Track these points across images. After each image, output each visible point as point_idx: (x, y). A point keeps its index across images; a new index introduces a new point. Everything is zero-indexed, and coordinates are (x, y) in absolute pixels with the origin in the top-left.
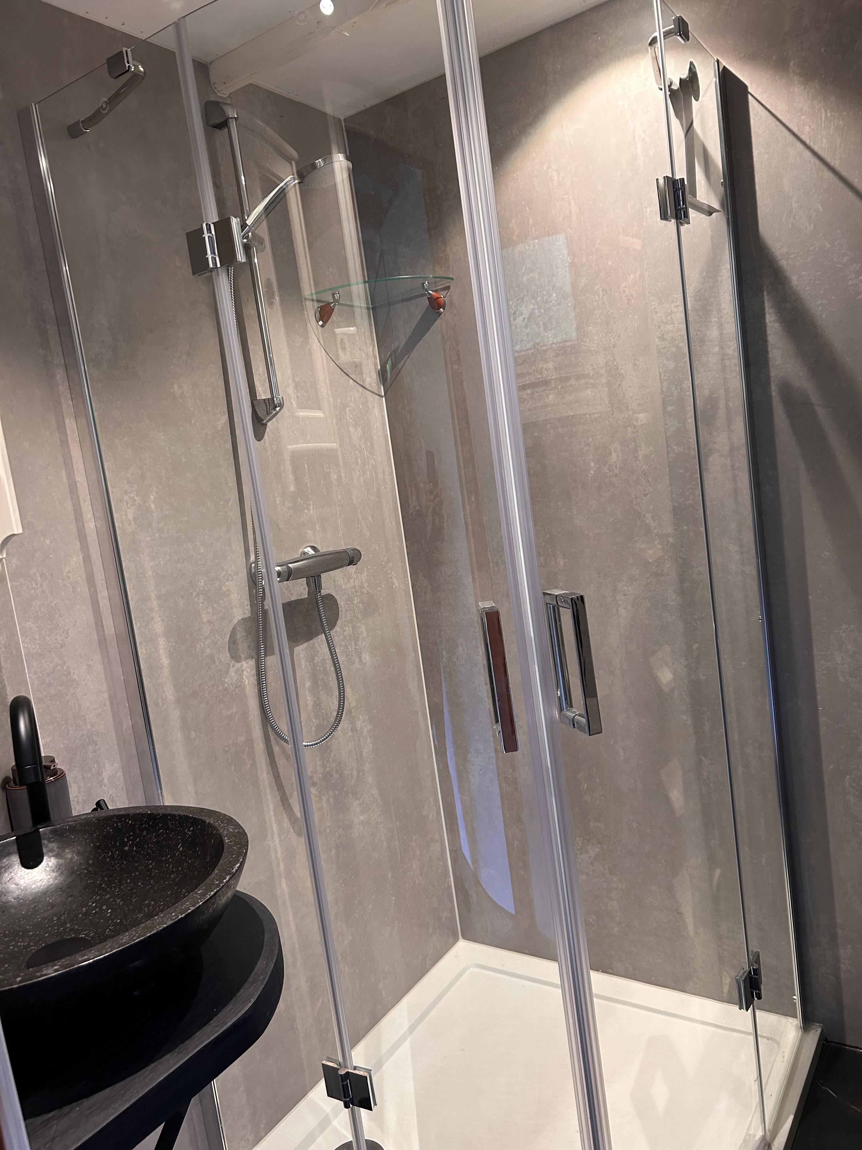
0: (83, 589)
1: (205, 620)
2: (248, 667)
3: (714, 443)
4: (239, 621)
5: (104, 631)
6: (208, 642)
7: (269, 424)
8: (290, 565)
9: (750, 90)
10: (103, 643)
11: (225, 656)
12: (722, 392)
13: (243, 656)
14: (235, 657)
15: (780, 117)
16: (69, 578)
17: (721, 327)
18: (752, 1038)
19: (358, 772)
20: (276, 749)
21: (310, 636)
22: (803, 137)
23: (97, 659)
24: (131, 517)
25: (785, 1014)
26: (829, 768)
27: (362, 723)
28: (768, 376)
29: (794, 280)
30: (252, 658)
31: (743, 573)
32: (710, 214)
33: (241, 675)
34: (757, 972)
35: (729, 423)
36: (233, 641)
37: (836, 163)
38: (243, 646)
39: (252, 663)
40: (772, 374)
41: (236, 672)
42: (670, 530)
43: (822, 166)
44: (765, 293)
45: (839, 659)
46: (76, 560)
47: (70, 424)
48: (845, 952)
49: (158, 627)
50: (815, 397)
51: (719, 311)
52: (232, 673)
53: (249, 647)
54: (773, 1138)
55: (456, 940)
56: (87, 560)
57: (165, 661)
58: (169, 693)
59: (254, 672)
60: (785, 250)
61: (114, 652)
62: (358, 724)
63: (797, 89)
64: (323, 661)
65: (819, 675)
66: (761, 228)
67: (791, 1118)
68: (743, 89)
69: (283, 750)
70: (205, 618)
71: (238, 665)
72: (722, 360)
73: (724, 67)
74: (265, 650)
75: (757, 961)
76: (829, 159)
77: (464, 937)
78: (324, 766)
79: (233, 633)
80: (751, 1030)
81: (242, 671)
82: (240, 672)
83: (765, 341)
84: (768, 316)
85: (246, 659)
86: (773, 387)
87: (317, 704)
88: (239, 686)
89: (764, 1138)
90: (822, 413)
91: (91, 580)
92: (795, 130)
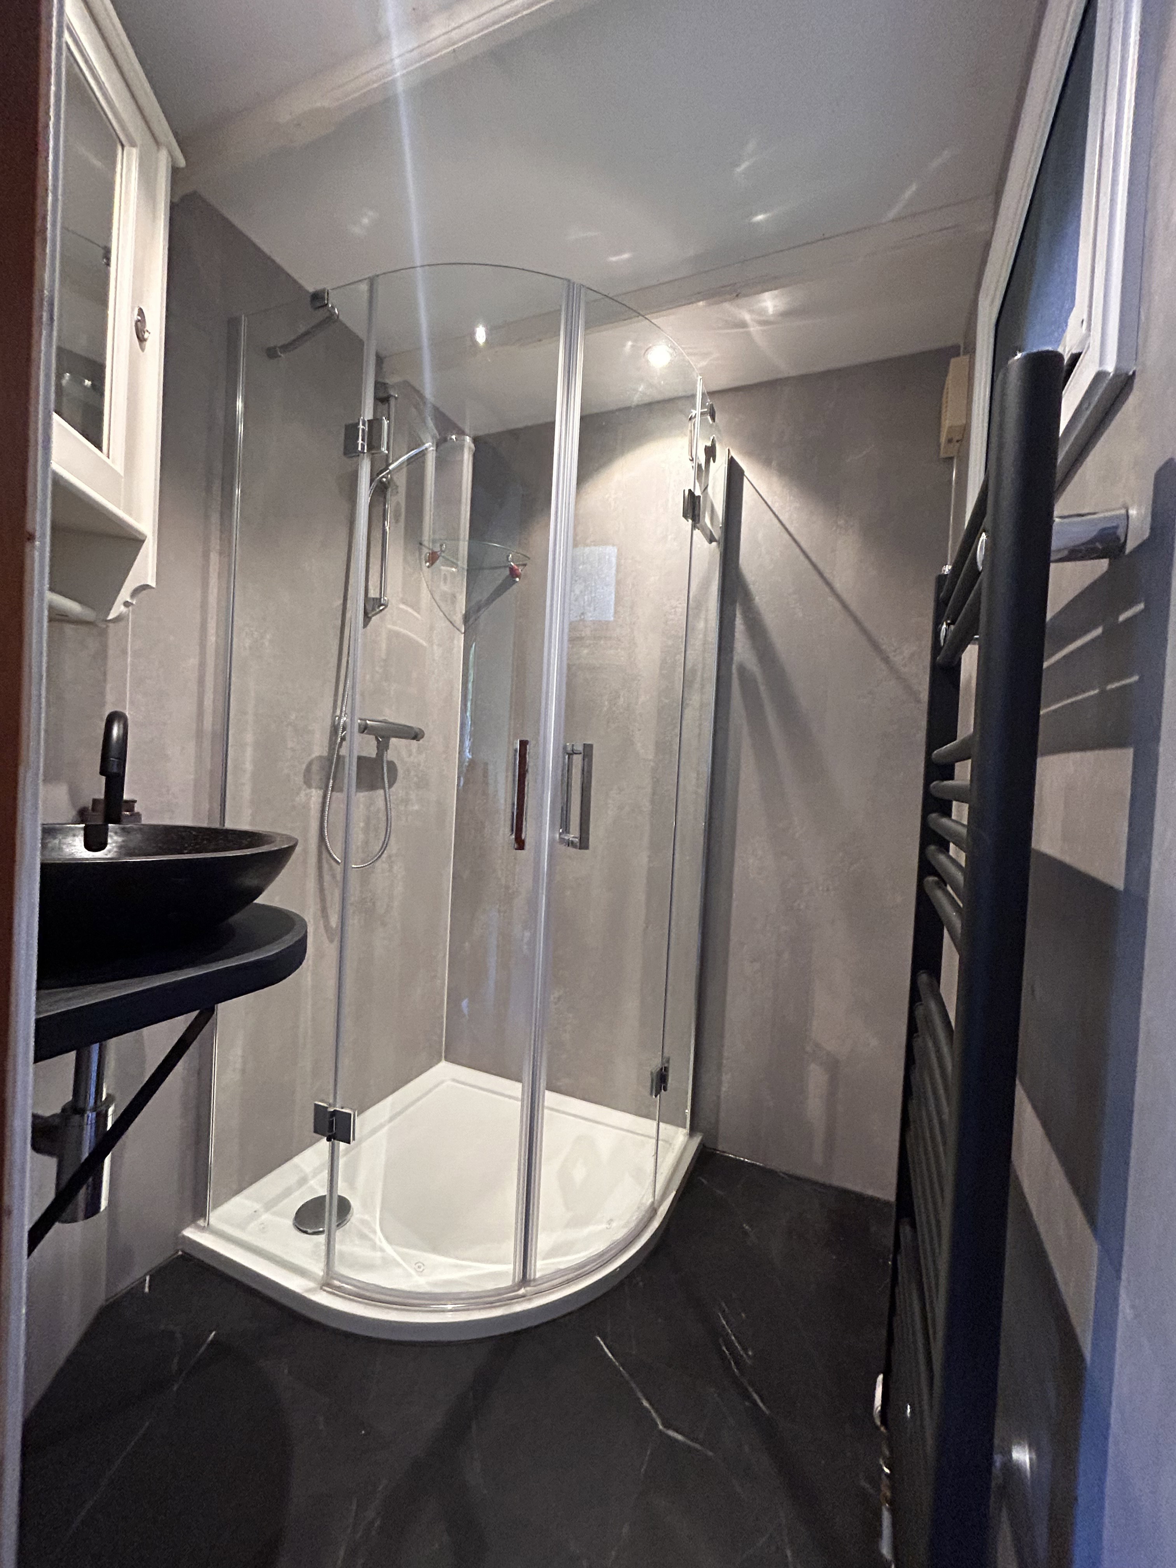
0: (193, 686)
1: (289, 746)
2: (316, 795)
3: (690, 700)
4: (317, 757)
5: (202, 725)
6: (287, 764)
7: (373, 618)
8: (368, 722)
9: (745, 473)
10: (199, 734)
11: (299, 780)
12: (700, 666)
13: (314, 785)
14: (308, 783)
15: (762, 495)
16: (183, 672)
17: (706, 620)
18: (654, 1141)
19: (388, 906)
20: (326, 867)
21: (372, 787)
22: (774, 509)
23: (191, 747)
24: (247, 645)
25: (678, 1125)
26: (734, 938)
27: (399, 868)
28: (732, 659)
29: (757, 599)
30: (321, 788)
31: (696, 793)
32: (711, 542)
33: (310, 799)
34: (666, 1069)
35: (703, 686)
36: (308, 770)
37: (792, 530)
38: (316, 778)
39: (321, 792)
40: (735, 658)
41: (306, 795)
42: (651, 757)
43: (784, 530)
44: (738, 605)
45: (751, 861)
46: (194, 661)
47: (214, 557)
48: (726, 1078)
49: (249, 738)
50: (759, 678)
51: (707, 611)
52: (302, 794)
53: (321, 779)
54: (659, 1206)
55: (439, 1061)
56: (202, 665)
57: (249, 766)
58: (247, 792)
59: (320, 800)
60: (753, 578)
61: (207, 744)
62: (395, 868)
63: (775, 479)
64: (378, 811)
65: (736, 870)
66: (741, 561)
67: (674, 1193)
68: (741, 473)
69: (331, 868)
70: (290, 744)
71: (308, 791)
72: (704, 644)
73: (732, 457)
74: (333, 787)
75: (668, 1061)
76: (788, 526)
77: (446, 1059)
78: (361, 892)
79: (310, 764)
80: (654, 1134)
81: (311, 796)
82: (308, 796)
83: (733, 636)
84: (737, 619)
85: (316, 788)
86: (734, 667)
87: (366, 843)
88: (306, 807)
89: (653, 1203)
90: (762, 688)
91: (201, 682)
92: (770, 503)
